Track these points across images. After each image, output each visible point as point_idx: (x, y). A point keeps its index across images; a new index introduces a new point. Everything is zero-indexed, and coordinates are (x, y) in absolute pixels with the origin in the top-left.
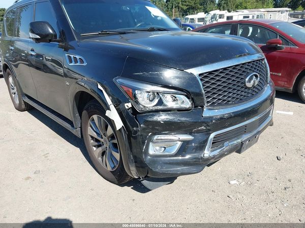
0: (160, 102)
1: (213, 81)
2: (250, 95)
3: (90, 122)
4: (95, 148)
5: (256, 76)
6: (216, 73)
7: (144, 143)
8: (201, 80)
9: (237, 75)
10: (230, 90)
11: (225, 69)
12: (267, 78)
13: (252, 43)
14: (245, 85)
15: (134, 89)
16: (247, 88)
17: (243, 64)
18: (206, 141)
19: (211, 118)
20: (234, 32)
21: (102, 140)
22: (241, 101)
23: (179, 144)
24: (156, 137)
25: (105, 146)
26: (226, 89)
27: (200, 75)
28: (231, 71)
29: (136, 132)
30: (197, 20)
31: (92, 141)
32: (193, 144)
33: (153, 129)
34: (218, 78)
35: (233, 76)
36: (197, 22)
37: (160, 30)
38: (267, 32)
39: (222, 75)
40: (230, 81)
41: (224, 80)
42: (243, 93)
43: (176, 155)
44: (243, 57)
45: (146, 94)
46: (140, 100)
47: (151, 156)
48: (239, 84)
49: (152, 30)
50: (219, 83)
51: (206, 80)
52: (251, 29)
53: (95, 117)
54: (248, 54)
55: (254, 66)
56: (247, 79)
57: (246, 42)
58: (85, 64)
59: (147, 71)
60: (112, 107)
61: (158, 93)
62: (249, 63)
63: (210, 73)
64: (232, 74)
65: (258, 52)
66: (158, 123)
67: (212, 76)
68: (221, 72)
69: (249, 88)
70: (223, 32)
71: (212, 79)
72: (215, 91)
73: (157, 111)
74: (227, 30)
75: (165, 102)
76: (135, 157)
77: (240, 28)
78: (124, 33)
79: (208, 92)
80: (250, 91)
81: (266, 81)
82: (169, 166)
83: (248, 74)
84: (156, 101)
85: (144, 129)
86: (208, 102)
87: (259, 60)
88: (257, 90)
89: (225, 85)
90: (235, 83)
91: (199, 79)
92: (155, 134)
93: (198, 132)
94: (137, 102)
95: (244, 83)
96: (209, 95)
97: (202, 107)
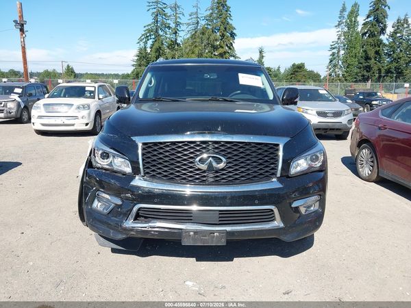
23: (112, 206)
24: (97, 193)
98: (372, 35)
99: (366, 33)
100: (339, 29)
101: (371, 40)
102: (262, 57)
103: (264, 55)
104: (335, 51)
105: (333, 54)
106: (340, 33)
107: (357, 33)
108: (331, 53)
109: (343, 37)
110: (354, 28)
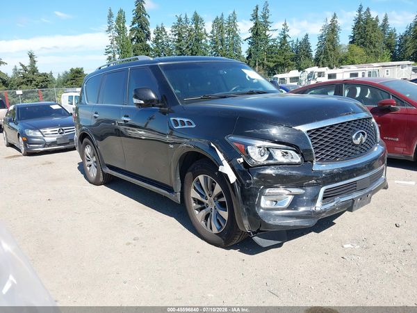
0: (271, 157)
1: (321, 138)
2: (358, 152)
3: (194, 184)
4: (197, 212)
5: (363, 134)
6: (323, 130)
7: (256, 196)
8: (310, 136)
9: (344, 132)
10: (338, 147)
11: (331, 126)
12: (376, 137)
13: (360, 104)
14: (352, 142)
15: (246, 145)
16: (354, 145)
17: (349, 122)
18: (317, 195)
19: (321, 172)
20: (339, 92)
21: (206, 202)
22: (349, 158)
23: (290, 198)
24: (267, 191)
25: (210, 207)
26: (333, 145)
27: (308, 132)
28: (337, 128)
29: (249, 185)
30: (288, 80)
31: (194, 204)
32: (305, 198)
33: (265, 182)
34: (325, 135)
35: (339, 133)
36: (288, 83)
37: (259, 93)
38: (379, 92)
39: (329, 132)
40: (337, 138)
41: (331, 136)
42: (350, 150)
43: (288, 208)
44: (349, 115)
45: (258, 150)
46: (252, 155)
47: (263, 209)
48: (346, 141)
49: (251, 93)
50: (326, 140)
51: (314, 136)
52: (359, 90)
53: (201, 178)
54: (354, 113)
55: (361, 124)
56: (354, 137)
57: (352, 102)
58: (194, 126)
59: (258, 129)
60: (225, 162)
61: (267, 148)
62: (355, 121)
63: (317, 130)
64: (338, 131)
65: (365, 111)
66: (270, 176)
67: (319, 133)
68: (328, 129)
69: (357, 146)
70: (325, 93)
71: (320, 135)
72: (323, 147)
73: (269, 165)
74: (330, 91)
75: (276, 158)
76: (247, 210)
77: (346, 89)
78: (225, 97)
79: (316, 143)
80: (358, 149)
81: (376, 141)
82: (282, 218)
83: (355, 131)
84: (267, 156)
85: (257, 182)
86: (317, 158)
87: (366, 119)
88: (365, 148)
89: (332, 141)
90: (341, 139)
91: (307, 135)
92: (266, 187)
93: (309, 185)
94: (249, 157)
95: (352, 140)
96: (317, 145)
97: (312, 162)
98: (139, 40)
99: (134, 38)
100: (110, 35)
101: (140, 45)
102: (33, 62)
103: (35, 59)
104: (111, 55)
105: (110, 58)
106: (112, 38)
107: (127, 39)
108: (107, 57)
109: (115, 42)
110: (123, 33)
